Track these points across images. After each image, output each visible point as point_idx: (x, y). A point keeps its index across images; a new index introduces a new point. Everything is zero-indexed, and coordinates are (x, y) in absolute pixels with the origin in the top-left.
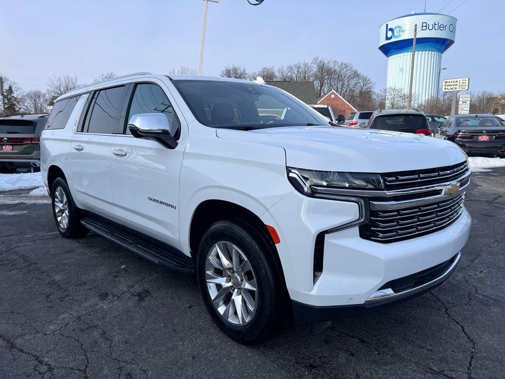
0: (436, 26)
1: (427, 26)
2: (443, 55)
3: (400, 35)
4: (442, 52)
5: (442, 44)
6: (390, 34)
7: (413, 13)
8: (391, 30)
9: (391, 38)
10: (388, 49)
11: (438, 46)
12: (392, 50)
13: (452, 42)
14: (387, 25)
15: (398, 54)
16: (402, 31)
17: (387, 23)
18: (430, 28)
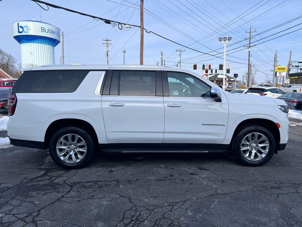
0: (50, 31)
1: (45, 30)
2: (55, 48)
3: (28, 32)
4: (54, 46)
5: (54, 42)
6: (21, 30)
7: (34, 20)
8: (21, 27)
9: (21, 32)
10: (21, 39)
11: (52, 42)
12: (23, 40)
13: (59, 42)
14: (18, 24)
15: (28, 43)
16: (29, 30)
17: (18, 22)
18: (47, 31)
